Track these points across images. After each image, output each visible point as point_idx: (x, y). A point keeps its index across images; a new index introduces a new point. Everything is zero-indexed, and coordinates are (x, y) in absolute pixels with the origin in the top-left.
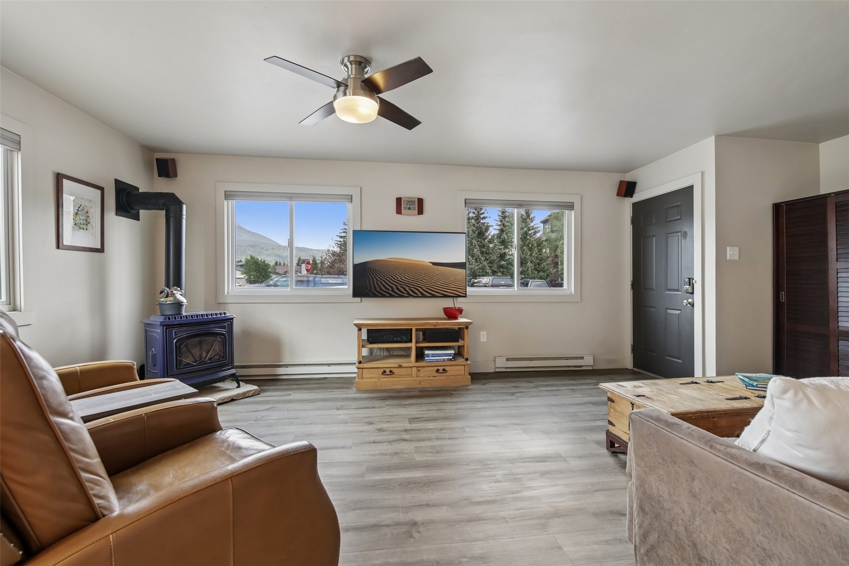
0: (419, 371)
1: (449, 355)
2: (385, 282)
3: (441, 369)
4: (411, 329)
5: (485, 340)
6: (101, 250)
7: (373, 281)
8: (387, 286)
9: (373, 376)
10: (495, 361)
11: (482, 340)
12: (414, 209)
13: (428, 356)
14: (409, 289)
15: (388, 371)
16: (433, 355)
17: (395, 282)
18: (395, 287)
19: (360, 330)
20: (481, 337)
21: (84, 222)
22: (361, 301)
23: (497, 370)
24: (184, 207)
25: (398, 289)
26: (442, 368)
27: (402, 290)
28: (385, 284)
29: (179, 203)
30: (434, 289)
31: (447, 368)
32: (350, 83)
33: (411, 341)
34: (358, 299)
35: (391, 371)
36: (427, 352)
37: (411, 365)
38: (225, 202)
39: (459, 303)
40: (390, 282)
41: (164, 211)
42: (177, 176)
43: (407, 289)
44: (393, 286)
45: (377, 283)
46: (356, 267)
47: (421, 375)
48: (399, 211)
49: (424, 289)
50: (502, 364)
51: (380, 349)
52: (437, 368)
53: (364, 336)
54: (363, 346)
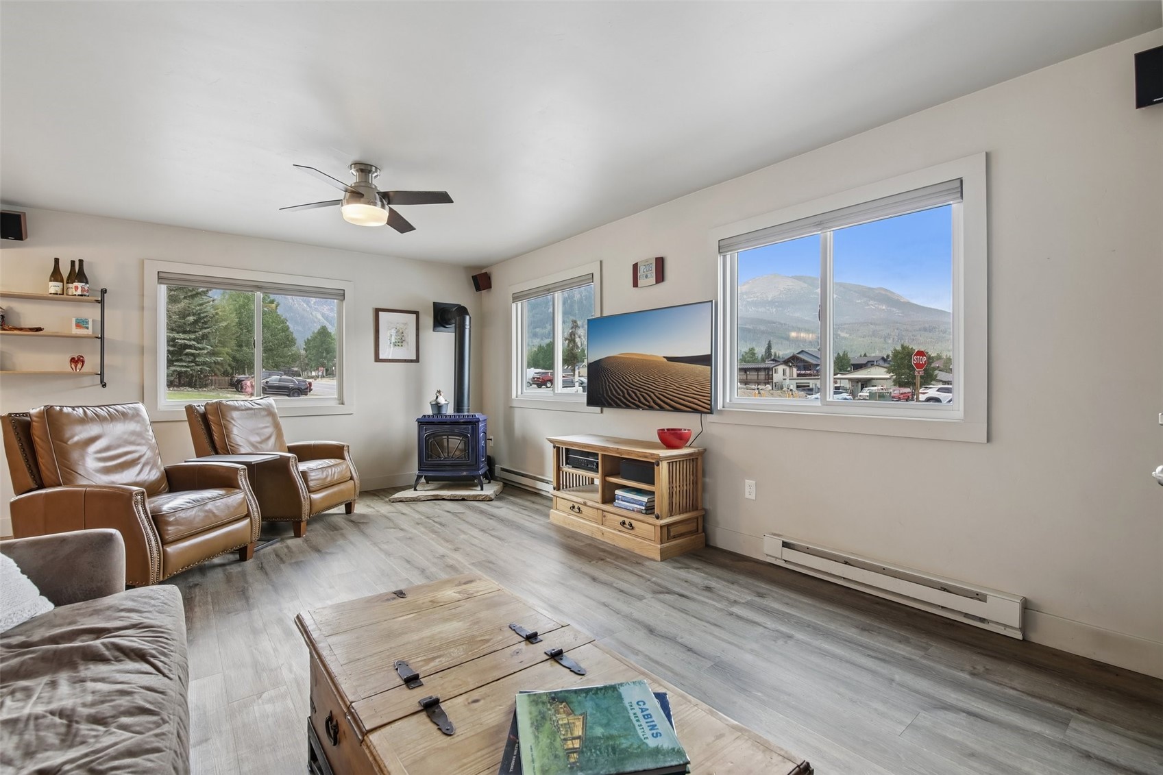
0: (603, 516)
1: (640, 503)
2: (617, 385)
3: (627, 521)
4: (598, 455)
5: (754, 497)
6: (417, 361)
7: (606, 384)
8: (619, 390)
9: (564, 509)
10: (763, 542)
11: (747, 496)
12: (651, 276)
13: (619, 498)
14: (641, 395)
15: (576, 506)
16: (624, 499)
17: (626, 385)
18: (626, 391)
19: (554, 447)
20: (747, 490)
21: (400, 340)
22: (602, 412)
23: (769, 559)
25: (629, 394)
27: (633, 395)
28: (616, 387)
30: (670, 397)
31: (634, 523)
35: (579, 508)
36: (617, 492)
37: (596, 505)
38: (514, 306)
40: (621, 385)
42: (491, 287)
43: (639, 394)
44: (624, 390)
45: (609, 386)
46: (589, 366)
47: (607, 523)
48: (635, 283)
49: (657, 394)
50: (769, 550)
52: (624, 519)
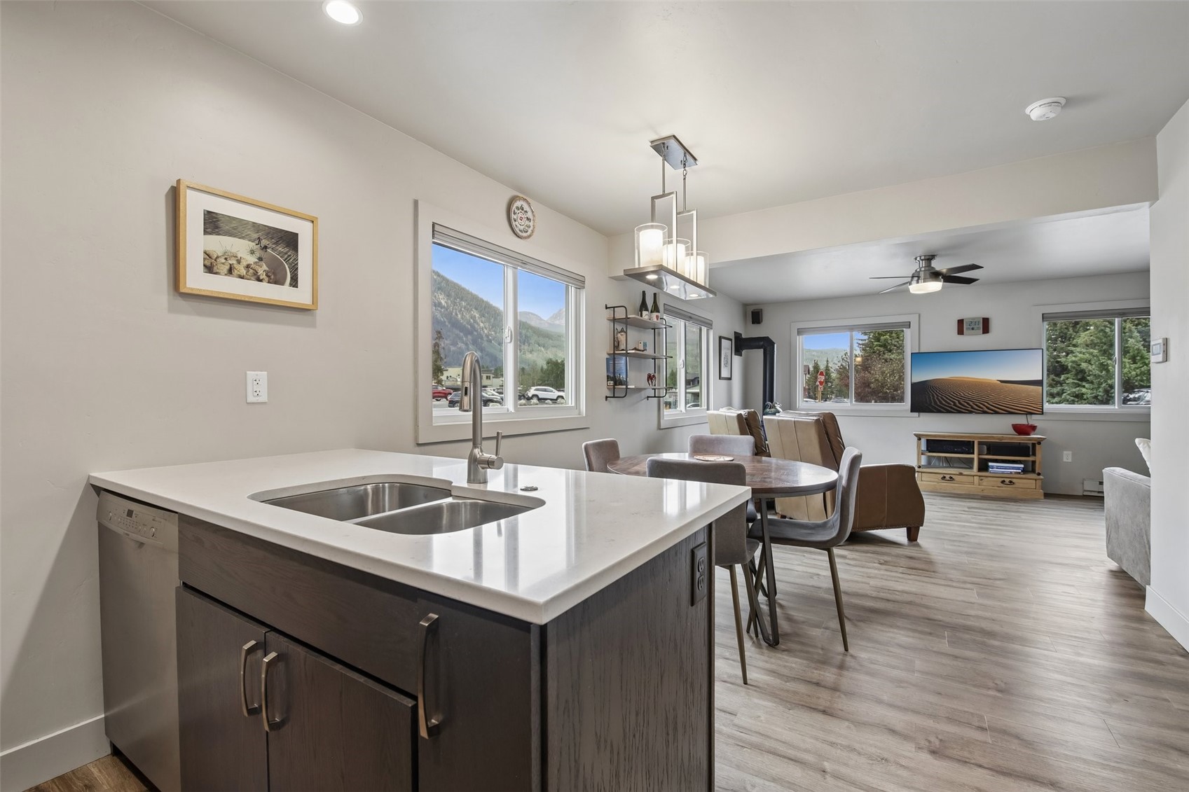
0: (982, 480)
1: (1018, 468)
2: (947, 398)
3: (1007, 480)
4: (974, 442)
5: (1070, 460)
6: (731, 378)
7: (933, 397)
8: (949, 402)
9: (933, 480)
10: (1083, 484)
11: (1065, 460)
12: (978, 329)
13: (993, 467)
14: (974, 404)
15: (947, 477)
16: (997, 467)
17: (958, 398)
18: (953, 404)
19: (920, 439)
20: (1064, 457)
21: (727, 362)
22: (919, 416)
23: (1086, 493)
24: (775, 345)
25: (960, 403)
26: (1009, 480)
27: (966, 404)
28: (942, 401)
29: (772, 344)
30: (1003, 405)
31: (1014, 480)
32: (922, 274)
33: (973, 453)
34: (916, 414)
35: (951, 478)
36: (990, 464)
37: (972, 474)
38: (798, 337)
39: (1034, 420)
40: (952, 398)
41: (762, 350)
42: (762, 321)
43: (971, 403)
44: (960, 406)
45: (937, 398)
46: (913, 385)
47: (984, 484)
48: (961, 332)
49: (990, 403)
50: (1092, 488)
51: (939, 458)
52: (1003, 479)
53: (924, 447)
54: (922, 454)
